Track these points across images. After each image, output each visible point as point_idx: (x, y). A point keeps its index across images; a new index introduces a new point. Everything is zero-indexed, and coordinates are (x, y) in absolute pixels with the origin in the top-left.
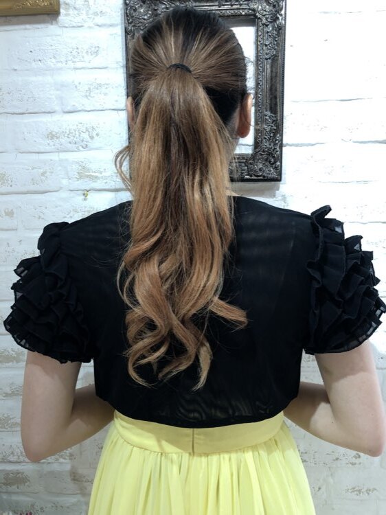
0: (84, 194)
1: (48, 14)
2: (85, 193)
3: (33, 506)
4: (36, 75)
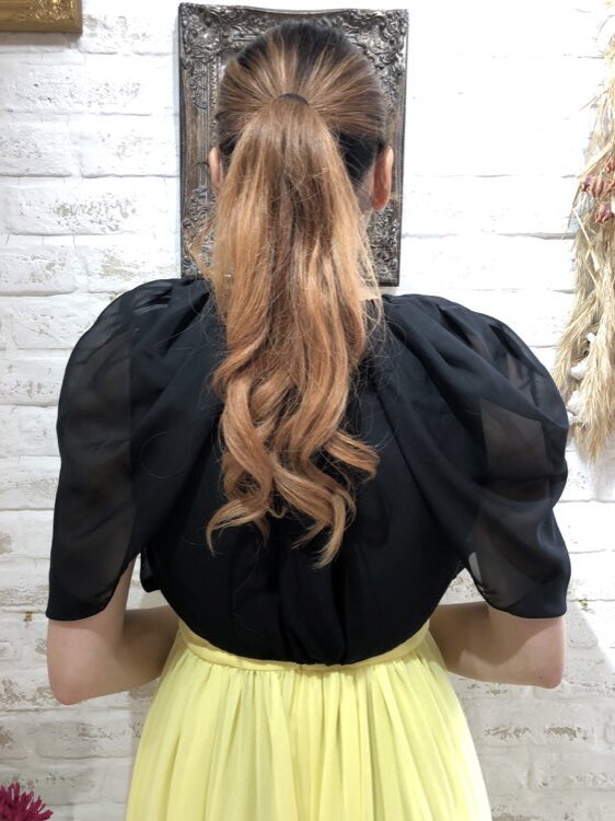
1: (64, 33)
4: (42, 120)
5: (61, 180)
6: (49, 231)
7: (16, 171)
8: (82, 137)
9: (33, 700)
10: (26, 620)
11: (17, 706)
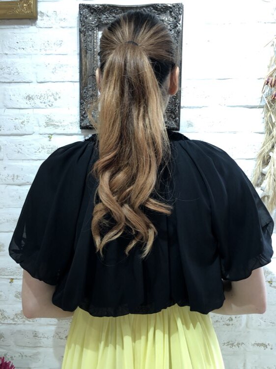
1: (30, 19)
2: (50, 136)
3: (5, 355)
4: (20, 58)
5: (28, 84)
6: (23, 107)
7: (8, 81)
8: (37, 65)
9: (13, 319)
10: (10, 282)
11: (6, 322)
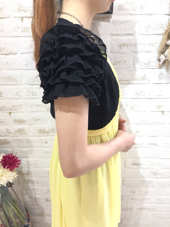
0: (21, 19)
3: (12, 152)
